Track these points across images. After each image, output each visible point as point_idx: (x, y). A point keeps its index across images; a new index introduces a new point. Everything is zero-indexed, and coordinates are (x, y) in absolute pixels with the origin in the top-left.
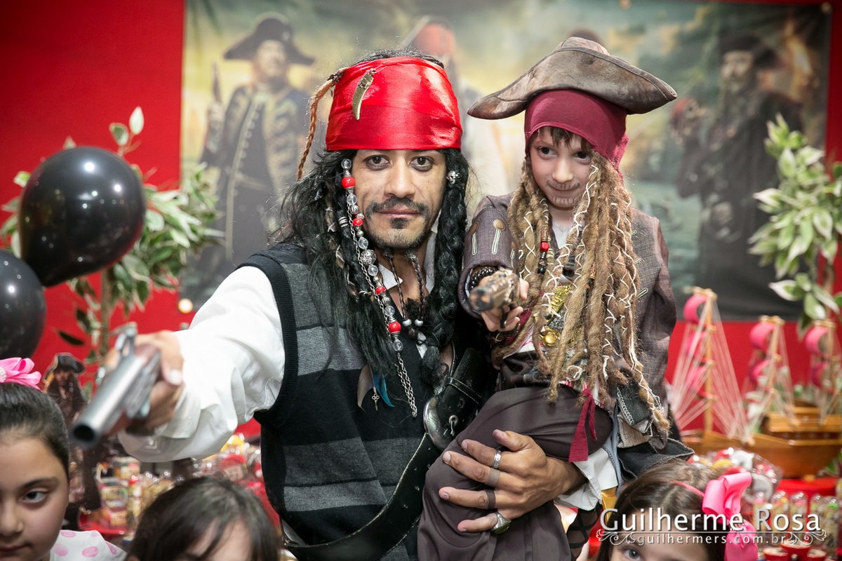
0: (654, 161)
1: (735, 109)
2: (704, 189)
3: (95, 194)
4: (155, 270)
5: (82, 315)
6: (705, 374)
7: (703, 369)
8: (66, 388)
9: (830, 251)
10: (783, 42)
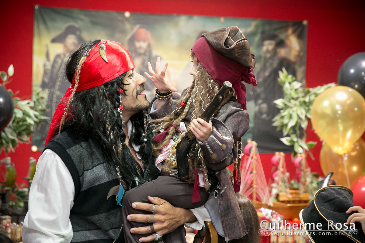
1: (268, 65)
2: (256, 98)
4: (19, 134)
6: (253, 177)
9: (304, 125)
10: (287, 37)
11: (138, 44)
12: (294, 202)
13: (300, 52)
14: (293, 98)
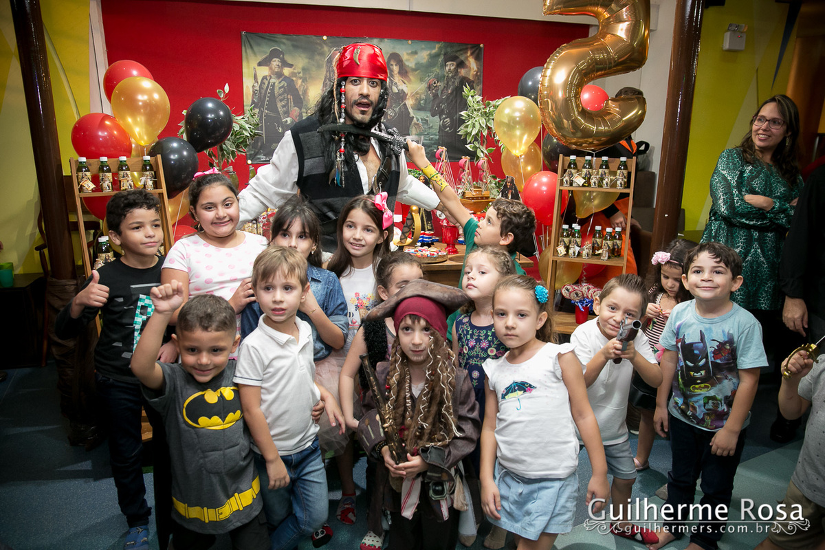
0: (422, 102)
3: (213, 115)
4: (238, 146)
9: (485, 133)
10: (467, 58)
12: (477, 198)
13: (477, 72)
14: (475, 110)
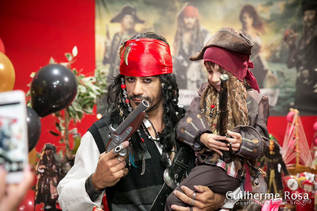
0: (278, 54)
1: (309, 33)
2: (298, 65)
3: (58, 82)
4: (84, 107)
5: (58, 125)
6: (296, 142)
7: (295, 140)
8: (49, 156)
11: (187, 20)
